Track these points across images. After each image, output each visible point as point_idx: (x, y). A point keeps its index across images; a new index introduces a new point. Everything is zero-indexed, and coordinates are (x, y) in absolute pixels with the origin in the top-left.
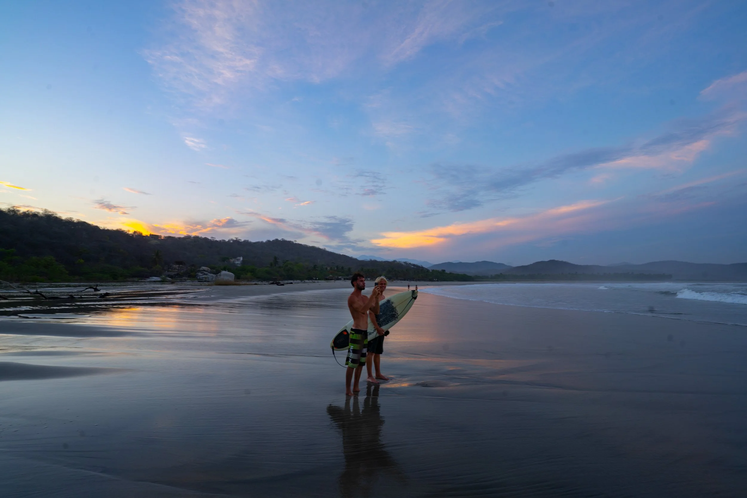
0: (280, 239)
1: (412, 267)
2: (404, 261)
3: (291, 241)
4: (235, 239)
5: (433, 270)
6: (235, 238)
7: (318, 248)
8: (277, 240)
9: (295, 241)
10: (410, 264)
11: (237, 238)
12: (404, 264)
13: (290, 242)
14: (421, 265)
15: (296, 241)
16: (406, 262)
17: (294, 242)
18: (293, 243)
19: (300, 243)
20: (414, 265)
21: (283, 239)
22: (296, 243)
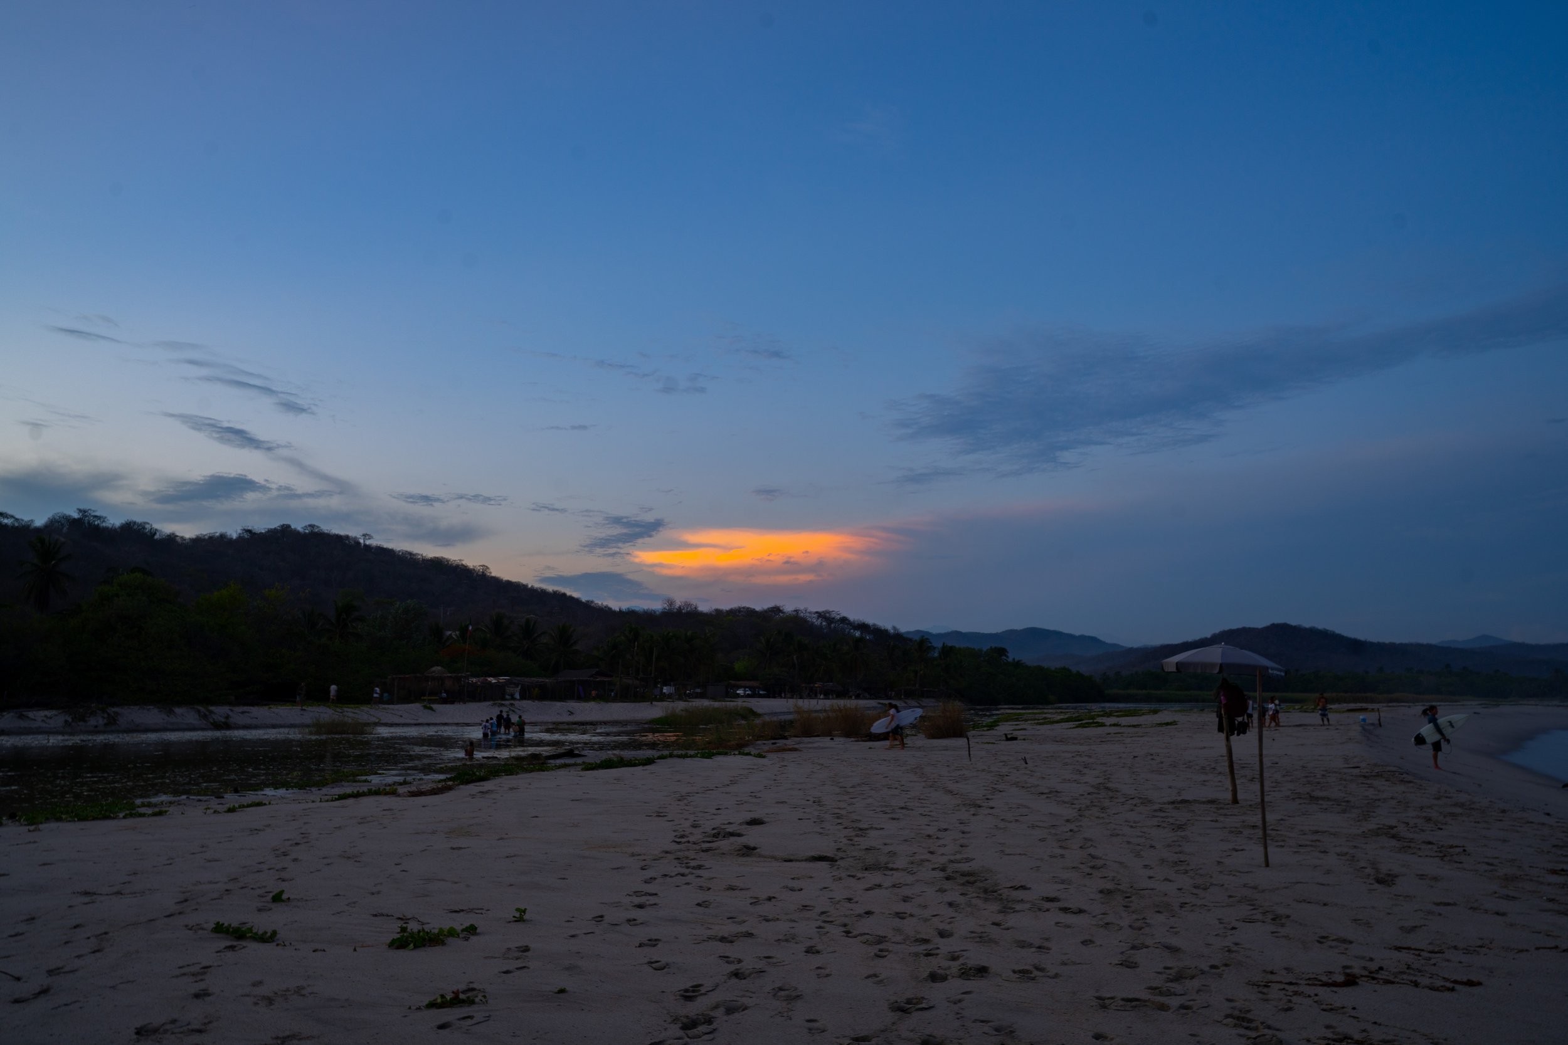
0: (298, 526)
1: (858, 634)
2: (821, 609)
3: (347, 537)
4: (76, 515)
5: (947, 651)
6: (80, 511)
7: (457, 566)
8: (285, 530)
9: (364, 535)
10: (844, 620)
11: (83, 512)
12: (817, 622)
13: (339, 539)
14: (894, 628)
15: (370, 537)
16: (829, 612)
17: (362, 541)
18: (359, 543)
19: (386, 545)
20: (863, 627)
21: (312, 526)
22: (368, 542)
